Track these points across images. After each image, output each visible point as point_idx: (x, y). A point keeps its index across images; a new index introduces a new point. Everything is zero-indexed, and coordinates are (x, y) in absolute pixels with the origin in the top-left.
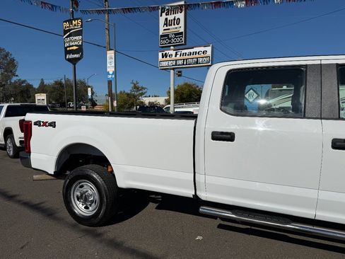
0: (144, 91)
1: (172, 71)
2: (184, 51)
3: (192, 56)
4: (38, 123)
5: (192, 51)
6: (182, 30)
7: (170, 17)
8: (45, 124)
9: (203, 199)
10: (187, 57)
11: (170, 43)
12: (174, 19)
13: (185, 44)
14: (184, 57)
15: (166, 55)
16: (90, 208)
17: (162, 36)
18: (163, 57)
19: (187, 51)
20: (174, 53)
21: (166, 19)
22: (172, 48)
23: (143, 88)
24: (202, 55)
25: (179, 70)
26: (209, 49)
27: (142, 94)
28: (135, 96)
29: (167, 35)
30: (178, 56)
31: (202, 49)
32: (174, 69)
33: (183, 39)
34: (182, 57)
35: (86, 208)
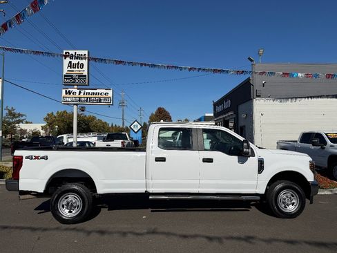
0: (21, 118)
1: (75, 106)
2: (87, 91)
3: (95, 96)
4: (30, 158)
5: (95, 91)
6: (85, 73)
7: (75, 61)
8: (37, 158)
9: (151, 192)
10: (90, 96)
11: (73, 82)
12: (78, 64)
13: (88, 85)
14: (88, 96)
15: (70, 93)
16: (74, 212)
17: (65, 76)
18: (66, 94)
19: (91, 91)
20: (78, 91)
21: (70, 62)
22: (76, 87)
23: (20, 115)
24: (104, 96)
25: (83, 106)
26: (110, 92)
27: (19, 122)
28: (9, 124)
29: (71, 76)
30: (82, 95)
31: (104, 91)
32: (77, 105)
33: (87, 81)
34: (85, 96)
35: (70, 212)
